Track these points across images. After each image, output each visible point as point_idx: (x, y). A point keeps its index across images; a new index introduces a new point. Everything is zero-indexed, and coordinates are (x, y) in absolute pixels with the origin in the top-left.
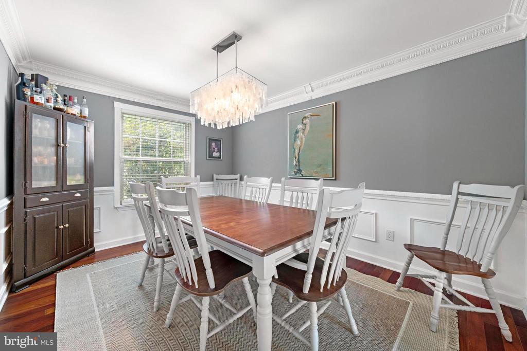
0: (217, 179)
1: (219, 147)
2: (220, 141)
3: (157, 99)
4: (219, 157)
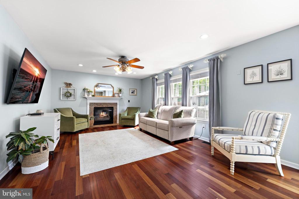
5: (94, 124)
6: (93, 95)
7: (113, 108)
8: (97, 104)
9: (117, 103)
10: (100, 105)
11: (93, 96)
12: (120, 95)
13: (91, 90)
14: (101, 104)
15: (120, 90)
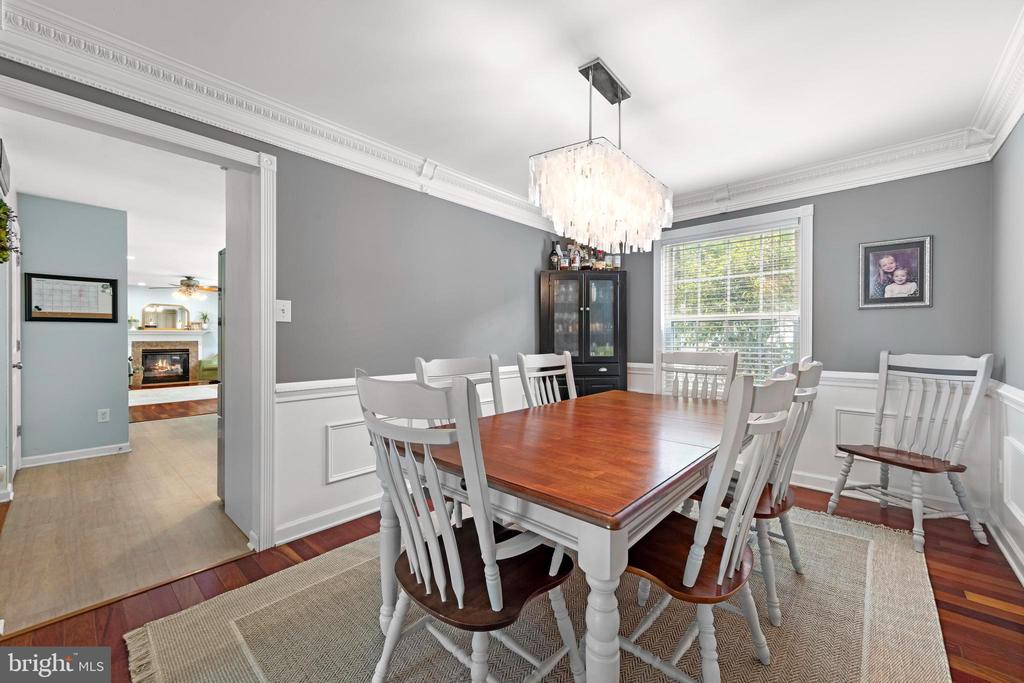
0: (890, 368)
1: (915, 264)
2: (921, 244)
3: (717, 201)
4: (918, 297)
5: (143, 383)
6: (140, 326)
7: (188, 350)
8: (149, 343)
9: (197, 342)
10: (157, 346)
11: (140, 328)
12: (205, 326)
13: (134, 318)
14: (157, 343)
15: (205, 318)
